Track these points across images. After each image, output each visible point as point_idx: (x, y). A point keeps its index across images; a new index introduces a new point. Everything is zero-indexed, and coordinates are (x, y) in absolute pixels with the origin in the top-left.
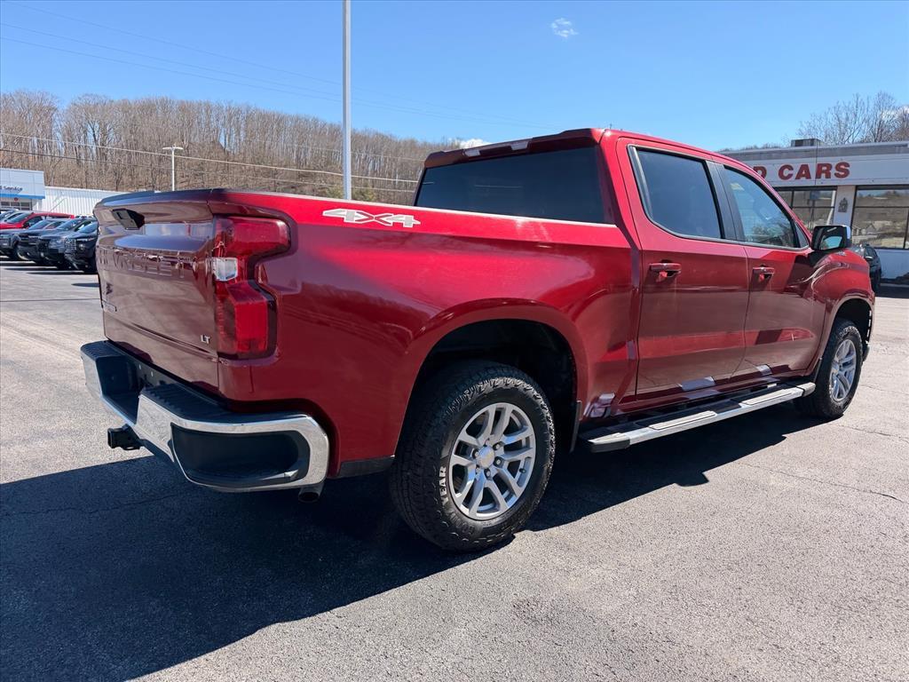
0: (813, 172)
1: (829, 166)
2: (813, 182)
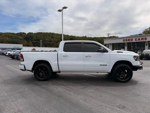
2: (141, 41)
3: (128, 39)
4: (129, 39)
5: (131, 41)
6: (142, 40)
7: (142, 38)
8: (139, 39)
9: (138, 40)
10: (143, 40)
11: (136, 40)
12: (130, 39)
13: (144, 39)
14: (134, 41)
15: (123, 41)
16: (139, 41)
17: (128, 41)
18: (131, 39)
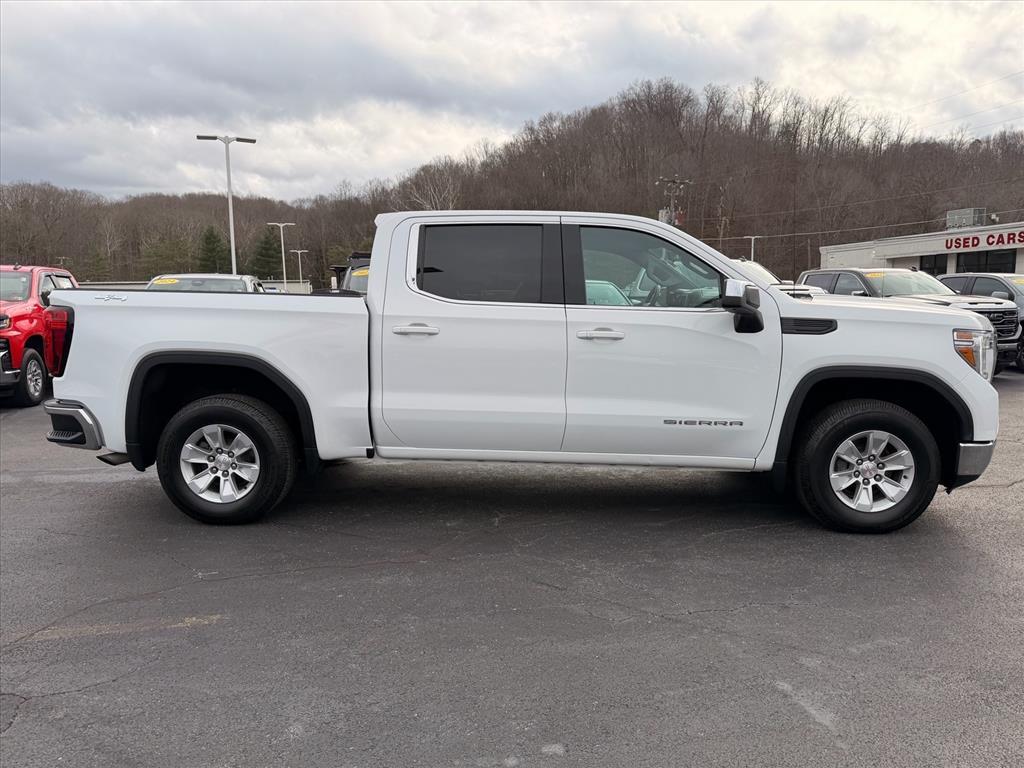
0: (1006, 240)
1: (1014, 235)
2: (1006, 247)
3: (965, 239)
4: (967, 236)
5: (973, 245)
6: (1009, 242)
7: (1009, 235)
8: (1001, 236)
9: (996, 240)
10: (1014, 242)
11: (991, 240)
12: (971, 236)
13: (1017, 238)
14: (983, 246)
15: (948, 248)
16: (1001, 247)
17: (964, 246)
18: (974, 239)
